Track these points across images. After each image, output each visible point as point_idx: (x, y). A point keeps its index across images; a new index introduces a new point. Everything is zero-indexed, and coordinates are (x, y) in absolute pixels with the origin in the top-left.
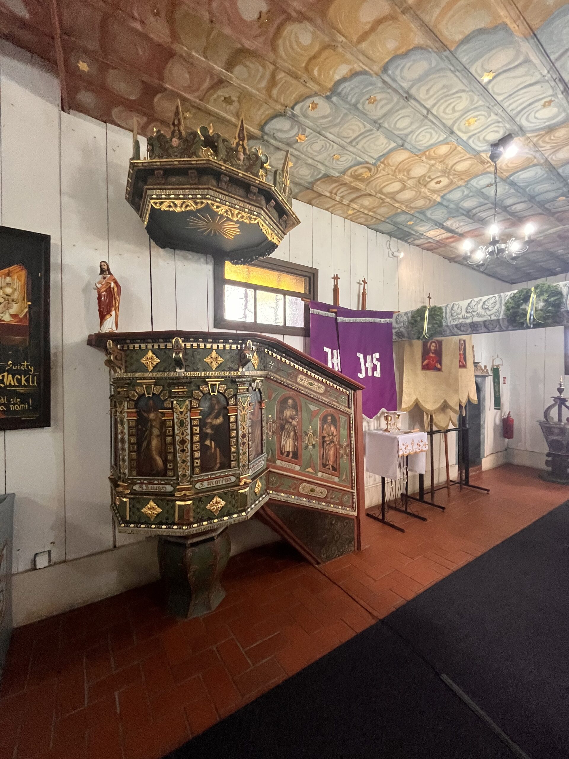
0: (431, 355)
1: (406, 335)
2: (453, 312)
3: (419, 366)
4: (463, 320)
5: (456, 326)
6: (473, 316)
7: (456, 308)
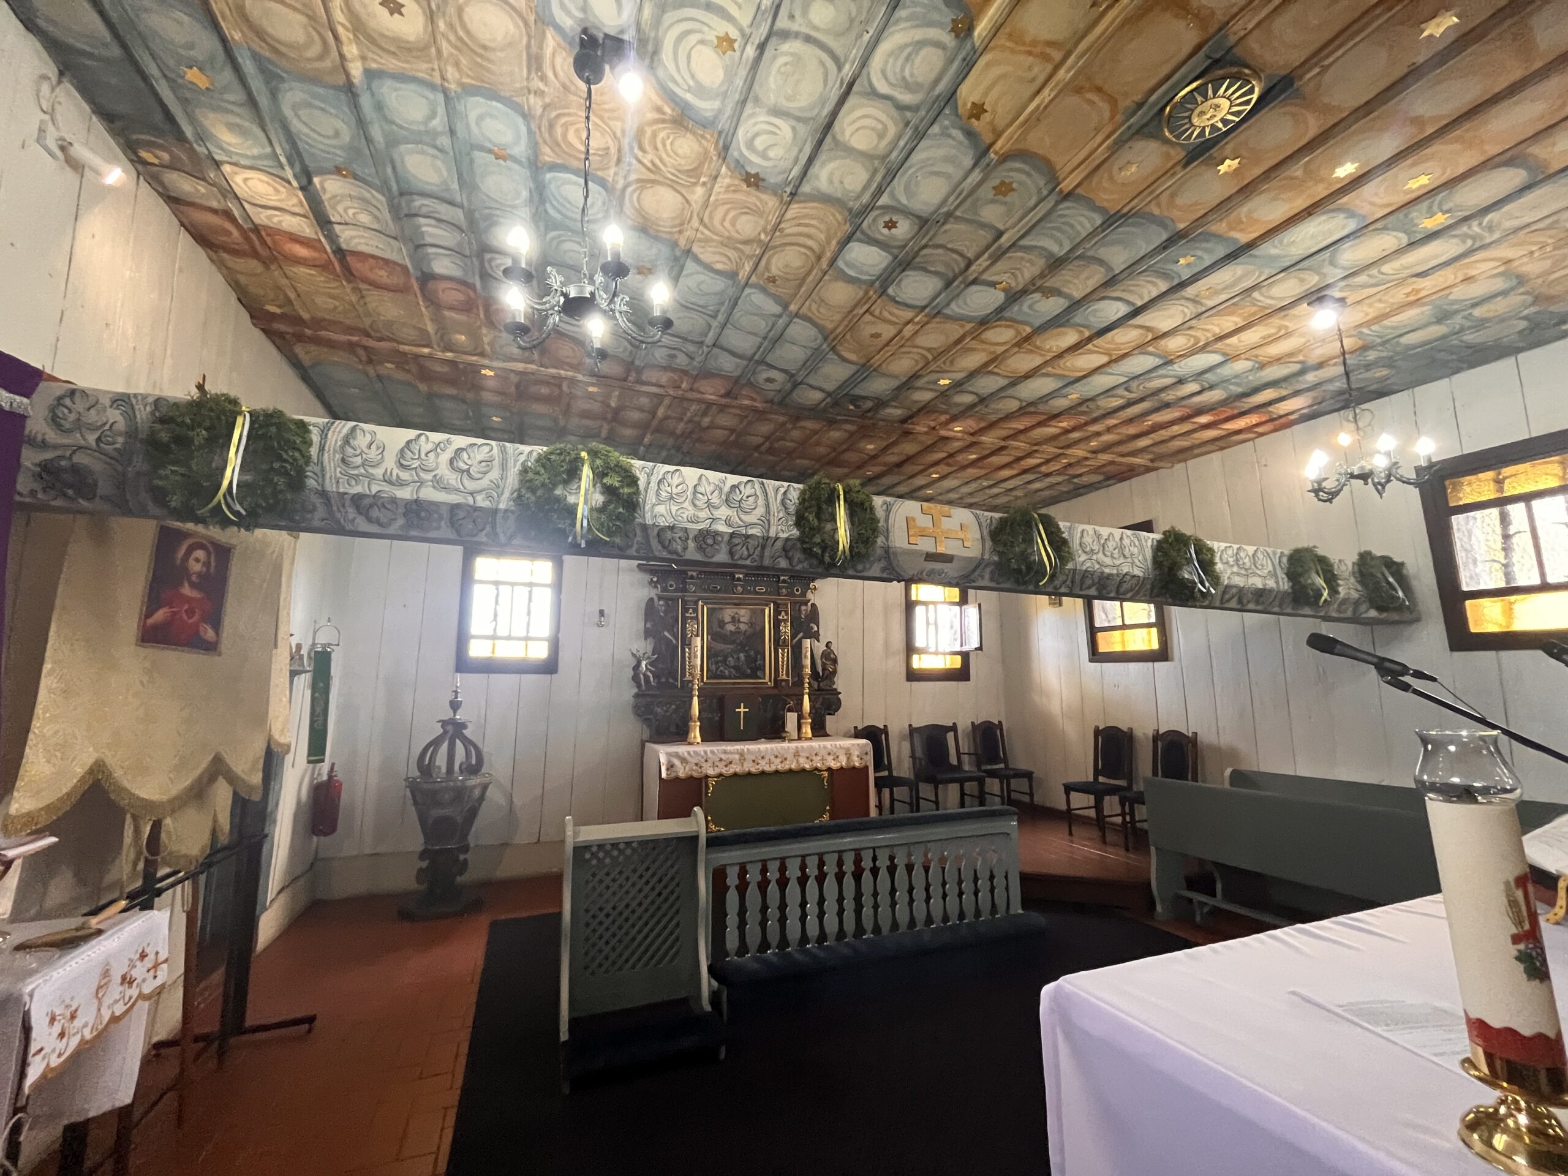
0: (187, 590)
1: (104, 487)
2: (349, 450)
3: (129, 624)
4: (387, 487)
5: (357, 499)
6: (422, 483)
7: (361, 441)
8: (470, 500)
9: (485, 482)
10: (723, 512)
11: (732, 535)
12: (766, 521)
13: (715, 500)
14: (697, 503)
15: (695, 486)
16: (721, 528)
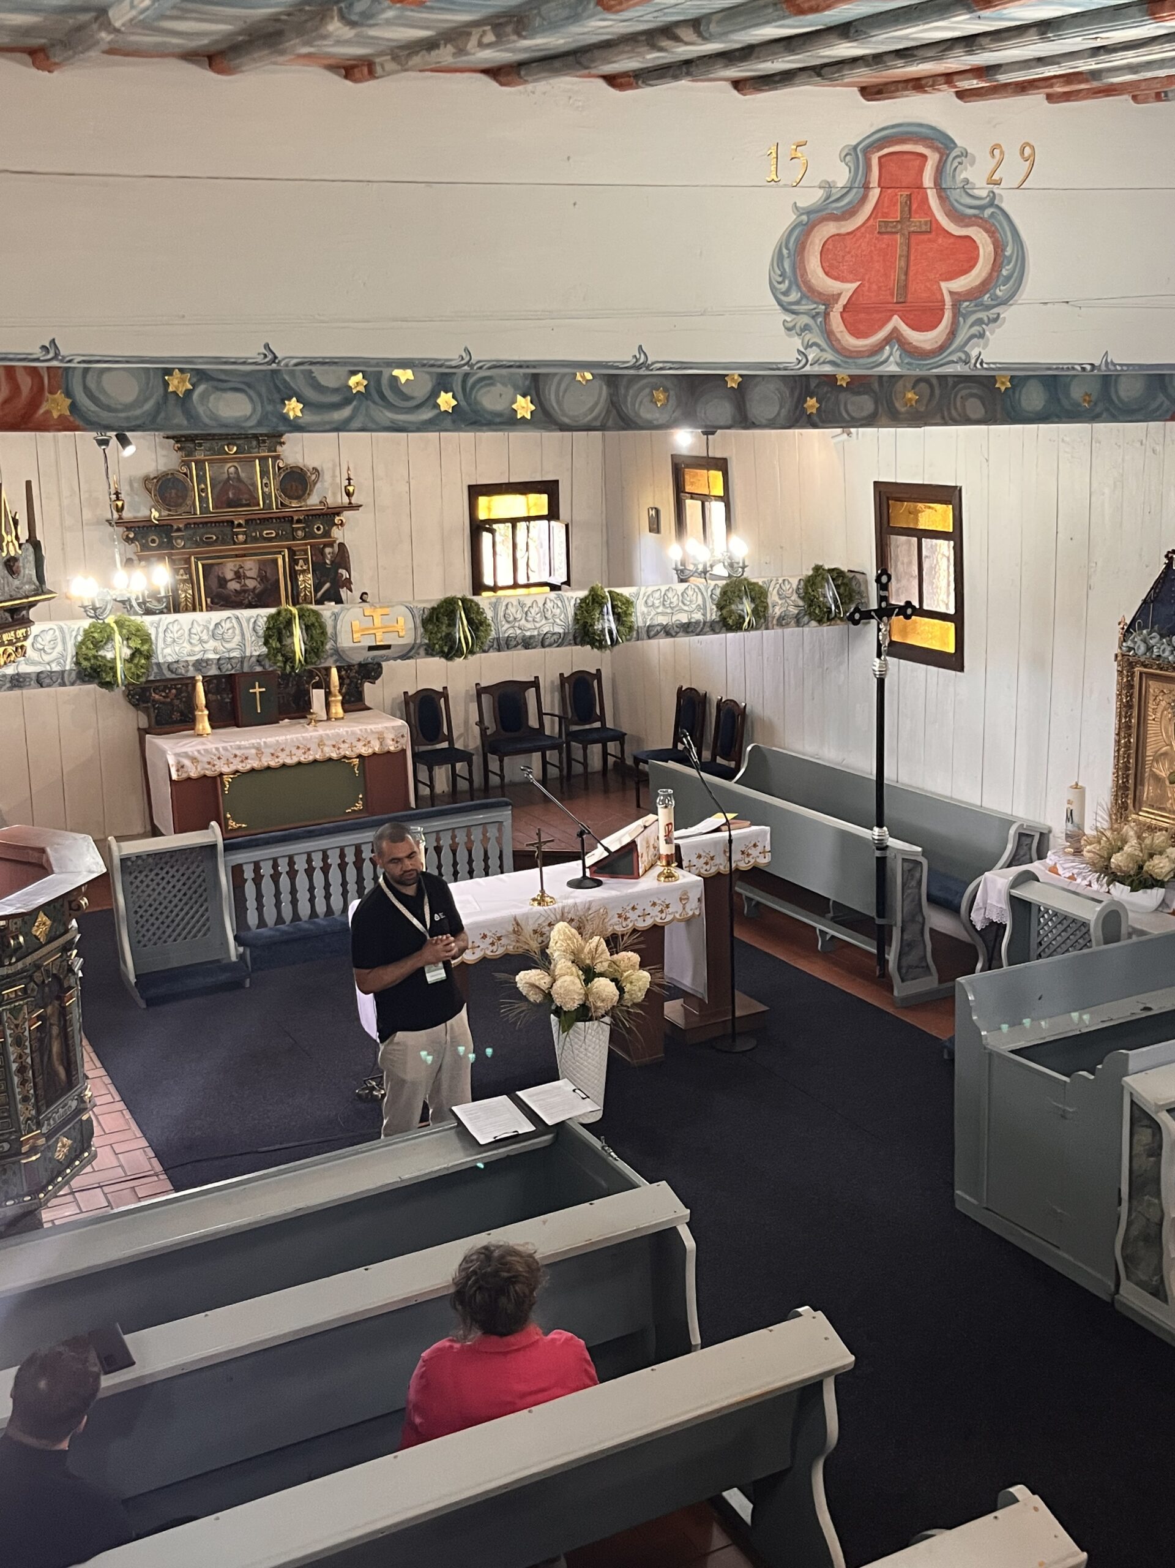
8: (48, 668)
9: (55, 655)
10: (211, 644)
11: (219, 659)
12: (242, 645)
13: (205, 637)
14: (192, 641)
15: (190, 630)
16: (211, 656)
